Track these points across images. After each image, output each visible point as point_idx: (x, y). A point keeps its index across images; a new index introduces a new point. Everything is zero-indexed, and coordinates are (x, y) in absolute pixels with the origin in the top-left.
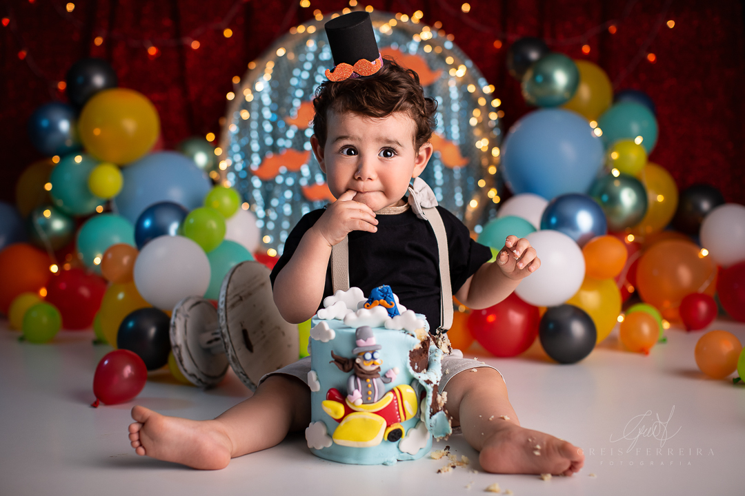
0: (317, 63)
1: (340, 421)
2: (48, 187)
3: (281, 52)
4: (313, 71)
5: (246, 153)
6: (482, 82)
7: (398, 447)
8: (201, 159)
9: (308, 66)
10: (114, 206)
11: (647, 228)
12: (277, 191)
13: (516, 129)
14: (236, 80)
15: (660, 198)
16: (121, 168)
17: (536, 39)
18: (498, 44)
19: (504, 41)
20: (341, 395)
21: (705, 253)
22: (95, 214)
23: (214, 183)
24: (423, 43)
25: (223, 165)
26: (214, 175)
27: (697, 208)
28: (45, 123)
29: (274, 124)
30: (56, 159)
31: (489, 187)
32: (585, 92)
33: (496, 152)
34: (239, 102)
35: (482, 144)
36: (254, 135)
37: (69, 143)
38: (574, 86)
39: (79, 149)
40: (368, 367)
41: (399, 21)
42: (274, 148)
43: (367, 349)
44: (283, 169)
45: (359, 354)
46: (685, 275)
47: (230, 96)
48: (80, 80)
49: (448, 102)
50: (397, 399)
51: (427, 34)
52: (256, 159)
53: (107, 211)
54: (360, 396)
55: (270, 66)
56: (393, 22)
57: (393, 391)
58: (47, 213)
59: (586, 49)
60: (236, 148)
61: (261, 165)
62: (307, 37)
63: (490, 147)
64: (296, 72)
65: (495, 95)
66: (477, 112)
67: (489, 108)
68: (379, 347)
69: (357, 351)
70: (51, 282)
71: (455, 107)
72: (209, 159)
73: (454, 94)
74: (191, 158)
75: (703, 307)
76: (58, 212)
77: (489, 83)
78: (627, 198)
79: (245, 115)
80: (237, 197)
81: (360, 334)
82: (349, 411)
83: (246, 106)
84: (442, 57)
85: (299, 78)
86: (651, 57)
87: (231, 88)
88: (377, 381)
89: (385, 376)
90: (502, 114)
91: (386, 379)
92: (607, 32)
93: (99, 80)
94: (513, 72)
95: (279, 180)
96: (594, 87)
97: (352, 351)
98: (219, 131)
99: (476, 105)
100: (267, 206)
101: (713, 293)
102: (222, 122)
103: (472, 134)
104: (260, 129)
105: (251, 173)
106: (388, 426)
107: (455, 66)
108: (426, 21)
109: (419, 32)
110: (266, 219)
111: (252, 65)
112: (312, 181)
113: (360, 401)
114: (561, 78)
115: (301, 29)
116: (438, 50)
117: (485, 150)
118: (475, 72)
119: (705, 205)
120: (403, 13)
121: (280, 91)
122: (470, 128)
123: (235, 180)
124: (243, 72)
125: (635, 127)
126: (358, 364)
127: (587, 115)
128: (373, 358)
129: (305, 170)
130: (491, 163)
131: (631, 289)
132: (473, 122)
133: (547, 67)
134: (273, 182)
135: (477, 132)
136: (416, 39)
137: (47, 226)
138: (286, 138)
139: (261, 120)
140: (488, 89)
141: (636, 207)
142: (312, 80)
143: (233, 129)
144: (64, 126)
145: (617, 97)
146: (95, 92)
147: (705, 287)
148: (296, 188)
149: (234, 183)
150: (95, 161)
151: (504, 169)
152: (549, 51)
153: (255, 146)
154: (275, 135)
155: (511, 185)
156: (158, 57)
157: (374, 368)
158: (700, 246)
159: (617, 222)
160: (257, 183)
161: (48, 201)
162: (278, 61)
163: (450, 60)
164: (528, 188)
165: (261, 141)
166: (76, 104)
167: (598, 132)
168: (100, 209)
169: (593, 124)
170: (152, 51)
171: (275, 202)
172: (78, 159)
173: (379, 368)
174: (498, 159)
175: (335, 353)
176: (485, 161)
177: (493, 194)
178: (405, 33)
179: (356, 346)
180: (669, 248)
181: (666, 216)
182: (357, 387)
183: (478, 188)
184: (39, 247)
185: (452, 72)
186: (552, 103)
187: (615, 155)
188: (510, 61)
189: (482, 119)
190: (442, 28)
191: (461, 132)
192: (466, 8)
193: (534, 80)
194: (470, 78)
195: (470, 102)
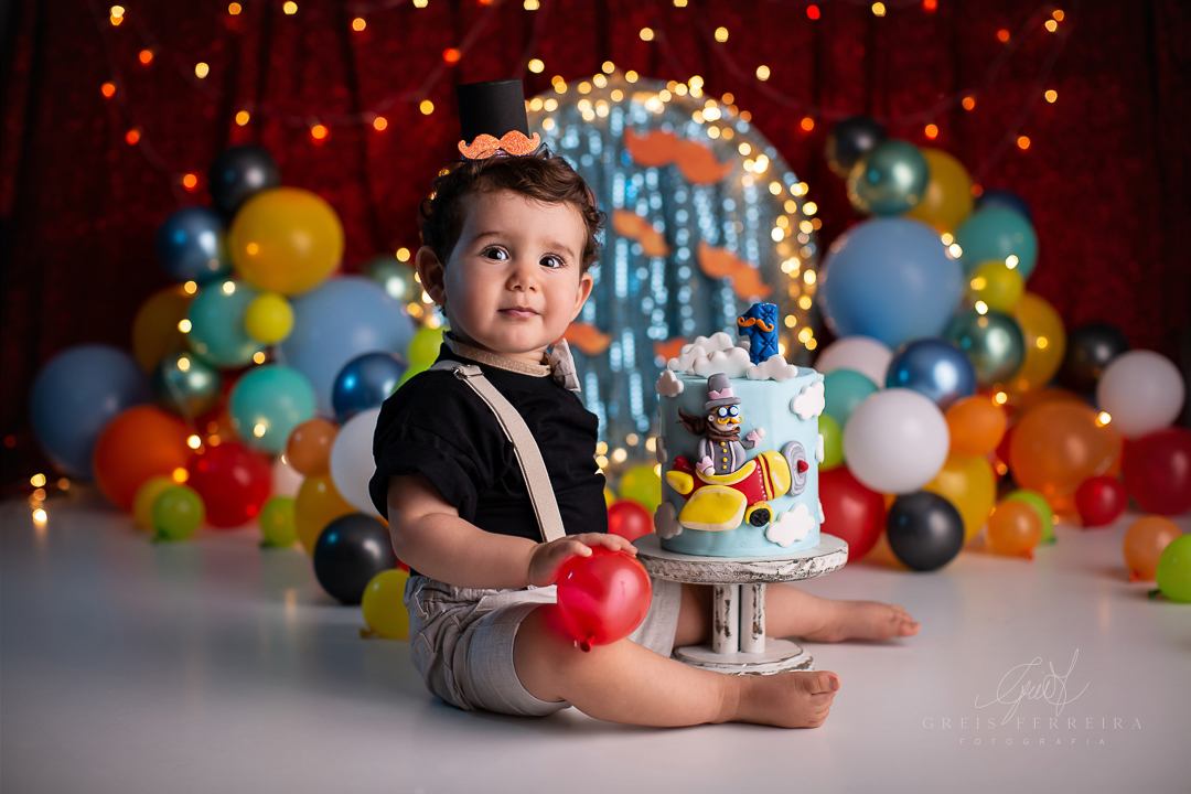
1: (688, 497)
2: (185, 326)
6: (790, 177)
7: (765, 535)
8: (396, 287)
10: (278, 354)
11: (1023, 385)
13: (839, 247)
15: (1042, 343)
16: (291, 299)
17: (863, 122)
18: (807, 124)
19: (818, 120)
20: (689, 464)
21: (1105, 419)
22: (253, 365)
23: (417, 323)
24: (707, 124)
26: (415, 311)
27: (1091, 356)
28: (180, 237)
30: (190, 288)
31: (800, 326)
32: (935, 193)
33: (810, 278)
35: (791, 266)
37: (214, 265)
38: (921, 187)
39: (229, 272)
40: (724, 427)
41: (674, 94)
43: (722, 403)
45: (712, 409)
46: (1077, 449)
48: (230, 176)
49: (742, 207)
50: (761, 469)
51: (712, 111)
53: (269, 361)
54: (712, 464)
56: (665, 96)
57: (757, 459)
58: (184, 364)
59: (932, 131)
62: (543, 115)
63: (803, 270)
65: (808, 198)
66: (782, 222)
67: (801, 216)
68: (738, 401)
69: (709, 405)
70: (192, 461)
71: (753, 215)
72: (407, 286)
73: (751, 195)
74: (382, 284)
75: (1108, 495)
76: (200, 363)
77: (800, 179)
78: (997, 343)
81: (714, 383)
82: (699, 484)
84: (734, 145)
86: (1024, 143)
88: (736, 445)
89: (746, 439)
90: (819, 224)
91: (748, 443)
92: (960, 107)
93: (255, 177)
94: (834, 166)
96: (949, 184)
97: (704, 407)
99: (781, 211)
101: (1116, 473)
103: (776, 252)
106: (750, 505)
107: (753, 157)
108: (712, 91)
109: (701, 108)
113: (712, 471)
114: (903, 175)
115: (535, 105)
116: (728, 135)
117: (796, 275)
118: (781, 165)
119: (1103, 352)
120: (679, 82)
122: (773, 244)
125: (1005, 243)
126: (711, 423)
127: (936, 223)
128: (729, 414)
130: (802, 293)
131: (1002, 468)
132: (778, 234)
133: (884, 158)
135: (783, 250)
136: (698, 118)
137: (182, 380)
140: (800, 189)
141: (1008, 355)
144: (208, 241)
145: (978, 203)
146: (250, 194)
147: (1107, 466)
150: (253, 290)
151: (824, 301)
152: (886, 136)
155: (832, 323)
157: (731, 428)
158: (1098, 409)
159: (983, 375)
161: (183, 346)
163: (745, 149)
164: (861, 327)
166: (225, 207)
167: (955, 251)
168: (260, 358)
169: (947, 238)
170: (319, 132)
172: (229, 288)
173: (738, 428)
174: (814, 288)
175: (683, 411)
176: (793, 290)
177: (807, 337)
178: (683, 109)
179: (708, 398)
180: (1056, 412)
181: (1048, 369)
182: (709, 453)
183: (784, 328)
184: (172, 413)
185: (748, 165)
186: (891, 210)
187: (978, 284)
188: (831, 149)
189: (790, 232)
190: (734, 103)
191: (760, 249)
192: (763, 73)
193: (866, 178)
194: (774, 174)
195: (772, 207)
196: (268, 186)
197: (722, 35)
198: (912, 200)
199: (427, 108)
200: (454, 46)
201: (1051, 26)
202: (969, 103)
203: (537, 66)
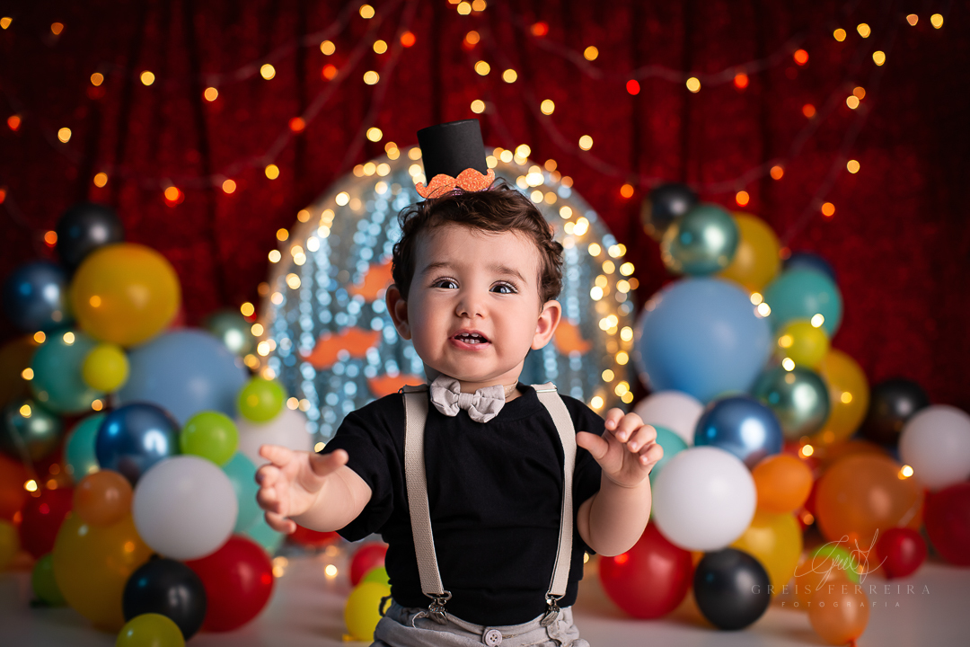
0: (391, 212)
2: (28, 374)
3: (342, 199)
4: (385, 225)
5: (295, 332)
6: (609, 240)
8: (234, 339)
9: (379, 217)
10: (116, 401)
11: (828, 437)
12: (335, 383)
13: (653, 305)
14: (282, 235)
15: (846, 398)
16: (128, 351)
17: (678, 185)
18: (627, 191)
19: (636, 188)
21: (907, 472)
22: (91, 412)
23: (252, 373)
24: (531, 189)
25: (264, 348)
26: (252, 361)
27: (893, 410)
28: (25, 289)
29: (332, 294)
30: (40, 338)
31: (617, 380)
32: (745, 255)
33: (627, 334)
34: (286, 265)
35: (608, 323)
36: (306, 307)
37: (57, 317)
38: (732, 248)
39: (71, 324)
41: (500, 161)
42: (333, 327)
44: (344, 354)
46: (880, 501)
47: (274, 256)
48: (74, 232)
51: (536, 177)
52: (307, 343)
53: (107, 409)
55: (328, 217)
58: (26, 411)
59: (743, 198)
60: (281, 324)
61: (315, 349)
62: (376, 179)
63: (620, 327)
64: (362, 224)
65: (626, 259)
66: (601, 281)
67: (617, 276)
70: (28, 505)
71: (574, 274)
72: (244, 340)
73: (573, 256)
74: (221, 338)
75: (908, 546)
76: (41, 409)
77: (619, 240)
78: (804, 399)
79: (293, 281)
80: (281, 392)
83: (295, 269)
84: (556, 208)
85: (367, 233)
86: (828, 209)
87: (275, 245)
90: (636, 283)
92: (768, 177)
93: (99, 233)
94: (650, 229)
95: (339, 369)
96: (758, 247)
98: (259, 302)
99: (599, 271)
100: (321, 403)
101: (918, 526)
102: (263, 290)
103: (594, 311)
104: (314, 301)
105: (300, 360)
107: (574, 220)
108: (536, 159)
109: (525, 174)
110: (320, 421)
111: (304, 216)
112: (382, 371)
114: (714, 237)
115: (369, 169)
116: (551, 199)
117: (614, 332)
118: (600, 227)
120: (505, 148)
121: (341, 250)
122: (592, 302)
123: (281, 368)
124: (291, 224)
125: (811, 302)
127: (746, 284)
129: (373, 356)
130: (620, 348)
131: (808, 519)
132: (597, 293)
133: (697, 222)
134: (331, 372)
135: (602, 308)
136: (523, 182)
137: (24, 425)
138: (346, 312)
139: (315, 288)
140: (618, 250)
141: (815, 410)
142: (383, 238)
143: (277, 299)
144: (51, 293)
145: (786, 265)
146: (93, 248)
147: (909, 518)
148: (361, 380)
149: (279, 372)
150: (91, 341)
151: (639, 356)
152: (699, 200)
153: (307, 323)
154: (334, 309)
155: (647, 378)
156: (180, 204)
158: (901, 463)
159: (790, 429)
160: (308, 372)
161: (26, 393)
162: (340, 212)
163: (566, 212)
164: (673, 384)
165: (315, 317)
166: (69, 263)
167: (764, 310)
168: (98, 405)
169: (756, 298)
170: (172, 194)
171: (332, 399)
172: (69, 338)
174: (631, 344)
176: (611, 346)
177: (624, 391)
178: (508, 174)
180: (860, 464)
181: (852, 422)
183: (603, 382)
184: (12, 456)
185: (568, 227)
186: (702, 270)
187: (786, 341)
188: (646, 214)
189: (609, 291)
190: (557, 169)
191: (581, 307)
192: (586, 143)
193: (679, 240)
194: (594, 237)
195: (592, 268)
196: (113, 241)
197: (548, 107)
198: (722, 261)
199: (272, 172)
200: (300, 114)
201: (853, 102)
202: (777, 172)
203: (375, 135)
